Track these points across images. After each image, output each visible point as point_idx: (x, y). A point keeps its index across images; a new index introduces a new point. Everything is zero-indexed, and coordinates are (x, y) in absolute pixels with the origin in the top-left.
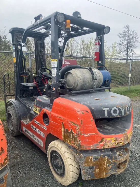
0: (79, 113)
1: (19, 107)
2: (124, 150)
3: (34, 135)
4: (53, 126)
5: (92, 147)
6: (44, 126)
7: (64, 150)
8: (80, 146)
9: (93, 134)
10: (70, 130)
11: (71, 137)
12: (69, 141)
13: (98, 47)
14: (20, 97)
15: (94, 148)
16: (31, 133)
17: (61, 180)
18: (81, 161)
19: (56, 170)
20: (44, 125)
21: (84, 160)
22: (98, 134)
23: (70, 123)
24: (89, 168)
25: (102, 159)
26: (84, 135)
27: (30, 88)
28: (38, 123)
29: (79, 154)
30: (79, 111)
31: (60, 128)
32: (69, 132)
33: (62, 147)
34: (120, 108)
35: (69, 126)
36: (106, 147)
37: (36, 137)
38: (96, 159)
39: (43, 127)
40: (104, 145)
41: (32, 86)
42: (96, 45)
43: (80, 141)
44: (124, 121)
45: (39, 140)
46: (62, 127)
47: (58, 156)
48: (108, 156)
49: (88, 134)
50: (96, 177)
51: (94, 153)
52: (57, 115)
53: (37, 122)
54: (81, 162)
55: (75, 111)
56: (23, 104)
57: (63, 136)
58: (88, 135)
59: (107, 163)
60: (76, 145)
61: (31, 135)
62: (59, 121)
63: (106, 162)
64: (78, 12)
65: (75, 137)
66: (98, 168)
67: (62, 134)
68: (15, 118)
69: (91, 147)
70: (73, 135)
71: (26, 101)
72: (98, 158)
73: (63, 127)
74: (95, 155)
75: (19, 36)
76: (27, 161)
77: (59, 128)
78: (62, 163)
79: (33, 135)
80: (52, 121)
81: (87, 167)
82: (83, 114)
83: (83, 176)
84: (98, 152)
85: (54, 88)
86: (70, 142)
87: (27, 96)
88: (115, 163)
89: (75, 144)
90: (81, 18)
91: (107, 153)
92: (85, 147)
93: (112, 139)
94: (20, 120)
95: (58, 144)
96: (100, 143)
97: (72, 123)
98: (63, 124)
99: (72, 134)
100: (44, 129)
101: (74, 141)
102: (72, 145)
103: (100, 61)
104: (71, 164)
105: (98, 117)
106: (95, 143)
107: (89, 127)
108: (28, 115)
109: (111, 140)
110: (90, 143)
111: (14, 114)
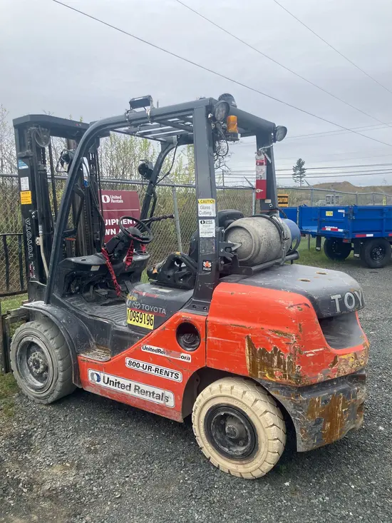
0: (292, 310)
1: (67, 321)
2: (357, 379)
3: (137, 384)
4: (216, 347)
5: (320, 377)
6: (182, 354)
7: (252, 398)
8: (299, 377)
9: (321, 349)
10: (269, 349)
11: (275, 364)
12: (267, 375)
13: (264, 168)
14: (63, 296)
15: (323, 380)
16: (126, 382)
17: (244, 468)
18: (301, 411)
19: (227, 450)
20: (181, 352)
21: (307, 407)
22: (328, 350)
23: (269, 333)
24: (314, 423)
25: (335, 401)
26: (307, 353)
27: (93, 269)
28: (159, 351)
29: (297, 397)
30: (292, 306)
31: (240, 349)
32: (268, 355)
33: (244, 392)
34: (356, 293)
35: (269, 340)
36: (342, 374)
37: (144, 387)
38: (326, 402)
39: (178, 356)
40: (338, 370)
41: (96, 263)
42: (261, 164)
43: (299, 367)
44: (343, 321)
45: (159, 391)
46: (247, 348)
47: (233, 414)
48: (344, 391)
49: (313, 351)
50: (325, 441)
51: (322, 390)
52: (227, 322)
53: (155, 348)
54: (300, 413)
55: (281, 307)
56: (73, 312)
57: (248, 367)
58: (312, 353)
59: (342, 409)
60: (290, 378)
61: (123, 386)
62: (234, 334)
63: (341, 405)
64: (230, 95)
65: (287, 361)
66: (328, 422)
67: (248, 361)
68: (57, 351)
69: (317, 377)
70: (279, 358)
71: (78, 303)
72: (329, 400)
73: (249, 346)
74: (325, 394)
75: (41, 135)
76: (129, 452)
77: (238, 350)
78: (247, 428)
79: (133, 384)
80: (213, 336)
81: (311, 422)
82: (301, 310)
83: (302, 443)
84: (327, 388)
85: (210, 261)
86: (272, 375)
87: (79, 290)
88: (353, 405)
89: (286, 378)
90: (236, 107)
91: (342, 387)
92: (309, 379)
93: (350, 355)
94: (76, 355)
95: (232, 388)
96: (332, 366)
97: (276, 332)
98: (248, 339)
99: (276, 357)
100: (183, 360)
101: (284, 369)
102: (278, 379)
103: (268, 198)
104: (273, 425)
105: (326, 314)
106: (323, 367)
107: (313, 336)
108: (91, 340)
109: (349, 358)
110: (316, 370)
111: (51, 341)
